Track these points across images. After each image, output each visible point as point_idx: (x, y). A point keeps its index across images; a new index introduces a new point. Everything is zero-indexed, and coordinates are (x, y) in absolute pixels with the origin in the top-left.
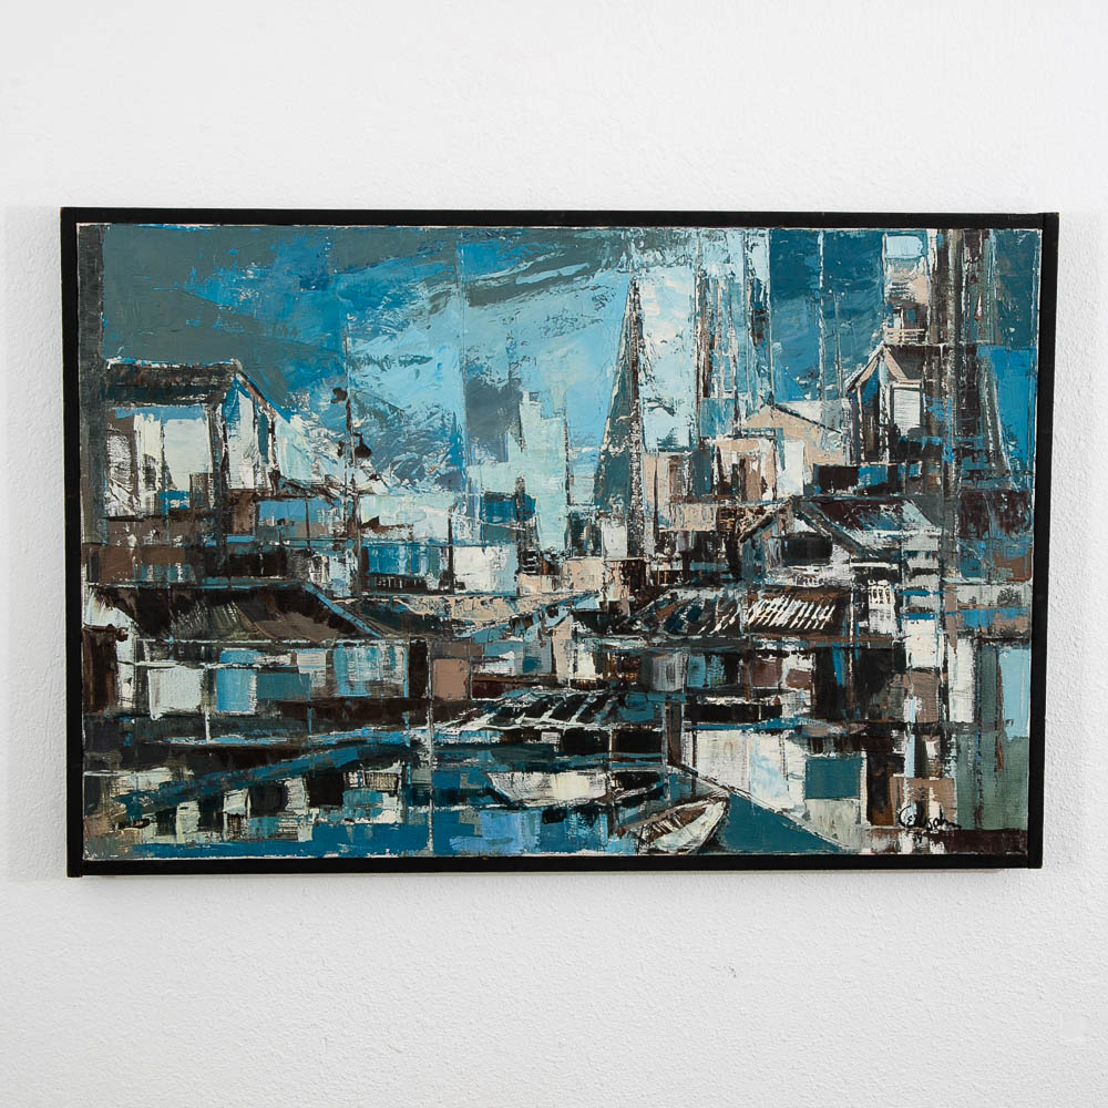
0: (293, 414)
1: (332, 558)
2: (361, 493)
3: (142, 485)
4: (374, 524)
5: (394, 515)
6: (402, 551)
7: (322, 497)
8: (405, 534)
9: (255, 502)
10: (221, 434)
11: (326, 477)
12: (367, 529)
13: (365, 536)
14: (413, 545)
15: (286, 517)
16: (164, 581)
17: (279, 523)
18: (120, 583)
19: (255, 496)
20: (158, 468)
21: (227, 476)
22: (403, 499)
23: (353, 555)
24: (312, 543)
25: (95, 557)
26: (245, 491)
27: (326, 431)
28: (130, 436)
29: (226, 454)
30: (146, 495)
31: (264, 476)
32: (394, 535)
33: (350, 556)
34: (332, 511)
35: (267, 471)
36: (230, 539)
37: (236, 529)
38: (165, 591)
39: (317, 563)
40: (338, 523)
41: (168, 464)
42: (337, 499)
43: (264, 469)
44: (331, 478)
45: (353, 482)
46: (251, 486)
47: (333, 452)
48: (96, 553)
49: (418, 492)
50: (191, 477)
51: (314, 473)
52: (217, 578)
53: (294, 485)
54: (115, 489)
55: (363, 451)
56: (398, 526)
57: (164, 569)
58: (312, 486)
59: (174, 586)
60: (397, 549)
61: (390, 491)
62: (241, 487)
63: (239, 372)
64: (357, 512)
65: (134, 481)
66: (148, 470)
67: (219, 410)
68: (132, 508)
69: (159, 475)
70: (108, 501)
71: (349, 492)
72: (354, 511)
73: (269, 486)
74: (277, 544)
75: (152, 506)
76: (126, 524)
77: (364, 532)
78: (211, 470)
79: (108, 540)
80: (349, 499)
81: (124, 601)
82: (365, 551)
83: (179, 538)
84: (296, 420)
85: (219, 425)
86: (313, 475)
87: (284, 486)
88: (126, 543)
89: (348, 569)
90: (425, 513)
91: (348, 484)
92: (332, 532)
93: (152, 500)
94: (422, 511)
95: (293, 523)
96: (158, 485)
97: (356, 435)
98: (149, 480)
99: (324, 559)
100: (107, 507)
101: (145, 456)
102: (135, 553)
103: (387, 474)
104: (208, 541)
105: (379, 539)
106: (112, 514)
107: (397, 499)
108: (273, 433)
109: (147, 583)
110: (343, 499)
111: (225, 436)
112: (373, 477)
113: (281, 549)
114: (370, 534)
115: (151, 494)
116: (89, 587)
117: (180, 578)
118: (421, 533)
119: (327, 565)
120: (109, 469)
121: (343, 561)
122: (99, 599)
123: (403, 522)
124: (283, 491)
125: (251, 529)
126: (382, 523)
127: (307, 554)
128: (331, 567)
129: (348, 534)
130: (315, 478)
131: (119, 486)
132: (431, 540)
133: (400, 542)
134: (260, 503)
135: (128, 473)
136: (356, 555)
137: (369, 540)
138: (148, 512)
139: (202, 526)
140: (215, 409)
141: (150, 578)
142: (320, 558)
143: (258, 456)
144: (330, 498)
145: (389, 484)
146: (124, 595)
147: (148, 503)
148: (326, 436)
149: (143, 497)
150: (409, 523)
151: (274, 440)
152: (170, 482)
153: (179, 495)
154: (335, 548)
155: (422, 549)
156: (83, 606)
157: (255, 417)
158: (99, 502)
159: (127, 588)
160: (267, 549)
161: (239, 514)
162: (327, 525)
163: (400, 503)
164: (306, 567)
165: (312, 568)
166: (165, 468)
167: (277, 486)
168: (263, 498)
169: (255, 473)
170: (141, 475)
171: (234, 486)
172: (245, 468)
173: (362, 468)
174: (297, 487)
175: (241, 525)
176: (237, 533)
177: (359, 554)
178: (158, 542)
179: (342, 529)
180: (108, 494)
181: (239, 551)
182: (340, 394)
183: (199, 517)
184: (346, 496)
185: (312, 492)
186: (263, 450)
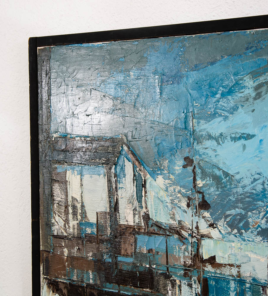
0: (158, 174)
1: (183, 282)
2: (203, 236)
3: (70, 216)
4: (212, 260)
5: (226, 256)
6: (232, 285)
7: (176, 236)
8: (234, 271)
9: (134, 234)
10: (114, 186)
11: (180, 222)
12: (207, 264)
13: (206, 269)
14: (240, 281)
15: (153, 248)
16: (82, 282)
17: (150, 251)
18: (60, 278)
19: (134, 231)
20: (79, 206)
21: (118, 214)
22: (233, 244)
23: (197, 282)
24: (170, 269)
25: (47, 261)
26: (128, 227)
27: (179, 188)
28: (64, 183)
29: (117, 199)
30: (73, 223)
31: (139, 217)
32: (226, 271)
33: (195, 282)
34: (183, 248)
35: (141, 214)
36: (120, 259)
37: (123, 252)
38: (83, 287)
39: (173, 284)
40: (187, 257)
41: (85, 204)
42: (186, 239)
43: (139, 212)
44: (183, 223)
45: (197, 228)
46: (131, 223)
47: (184, 204)
48: (47, 257)
49: (244, 240)
50: (97, 213)
51: (171, 218)
52: (112, 284)
53: (158, 225)
54: (57, 218)
55: (204, 205)
56: (229, 265)
57: (83, 273)
58: (170, 228)
59: (88, 285)
60: (228, 283)
61: (224, 237)
62: (126, 223)
63: (125, 144)
64: (200, 250)
65: (67, 213)
66: (74, 207)
67: (113, 170)
68: (66, 231)
69: (80, 211)
70: (53, 225)
71: (194, 235)
72: (198, 250)
73: (143, 224)
74: (148, 266)
75: (76, 231)
76: (63, 240)
77: (205, 266)
78: (108, 210)
79: (53, 249)
80: (194, 240)
81: (61, 290)
82: (206, 281)
83: (90, 254)
84: (160, 179)
85: (113, 180)
86: (171, 220)
87: (152, 226)
88: (62, 252)
89: (194, 292)
90: (250, 258)
91: (194, 229)
92: (183, 263)
93: (76, 227)
94: (247, 256)
95: (158, 253)
96: (79, 217)
97: (199, 192)
98: (75, 214)
99: (178, 282)
100: (53, 228)
101: (72, 197)
102: (67, 261)
103: (221, 224)
104: (107, 259)
105: (216, 273)
106: (55, 234)
107: (228, 244)
108: (145, 188)
109: (74, 281)
110: (190, 240)
111: (116, 188)
112: (211, 225)
113: (150, 270)
114: (209, 268)
115: (76, 222)
116: (44, 278)
117: (91, 281)
118: (246, 272)
119: (180, 286)
120: (53, 205)
121: (190, 286)
122: (49, 287)
123: (233, 263)
124: (151, 229)
125: (131, 253)
126: (218, 261)
127: (167, 276)
128: (182, 288)
129: (194, 266)
130: (172, 222)
131: (59, 216)
132: (254, 279)
133: (231, 278)
134: (137, 236)
135: (64, 207)
136: (199, 282)
137: (209, 272)
138: (74, 235)
139: (104, 248)
140: (110, 169)
141: (75, 278)
142: (175, 281)
143: (136, 203)
144: (182, 238)
145: (223, 232)
146: (62, 286)
147: (74, 229)
148: (179, 192)
149: (71, 225)
150: (238, 263)
151: (146, 192)
152: (86, 217)
153: (91, 225)
154: (185, 275)
155: (248, 285)
156: (41, 290)
157: (134, 175)
158: (49, 225)
159: (63, 282)
160: (141, 269)
161: (125, 243)
162: (180, 257)
163: (231, 247)
164: (165, 286)
165: (169, 287)
166: (83, 206)
167: (148, 225)
168: (139, 233)
169: (134, 214)
170: (71, 211)
171: (122, 222)
172: (128, 211)
173: (204, 217)
174: (160, 227)
175: (126, 250)
176: (124, 255)
177: (201, 282)
178: (79, 255)
179: (189, 262)
180: (53, 221)
181: (125, 268)
182: (189, 161)
183: (102, 241)
184: (192, 237)
185: (170, 232)
186: (139, 198)
